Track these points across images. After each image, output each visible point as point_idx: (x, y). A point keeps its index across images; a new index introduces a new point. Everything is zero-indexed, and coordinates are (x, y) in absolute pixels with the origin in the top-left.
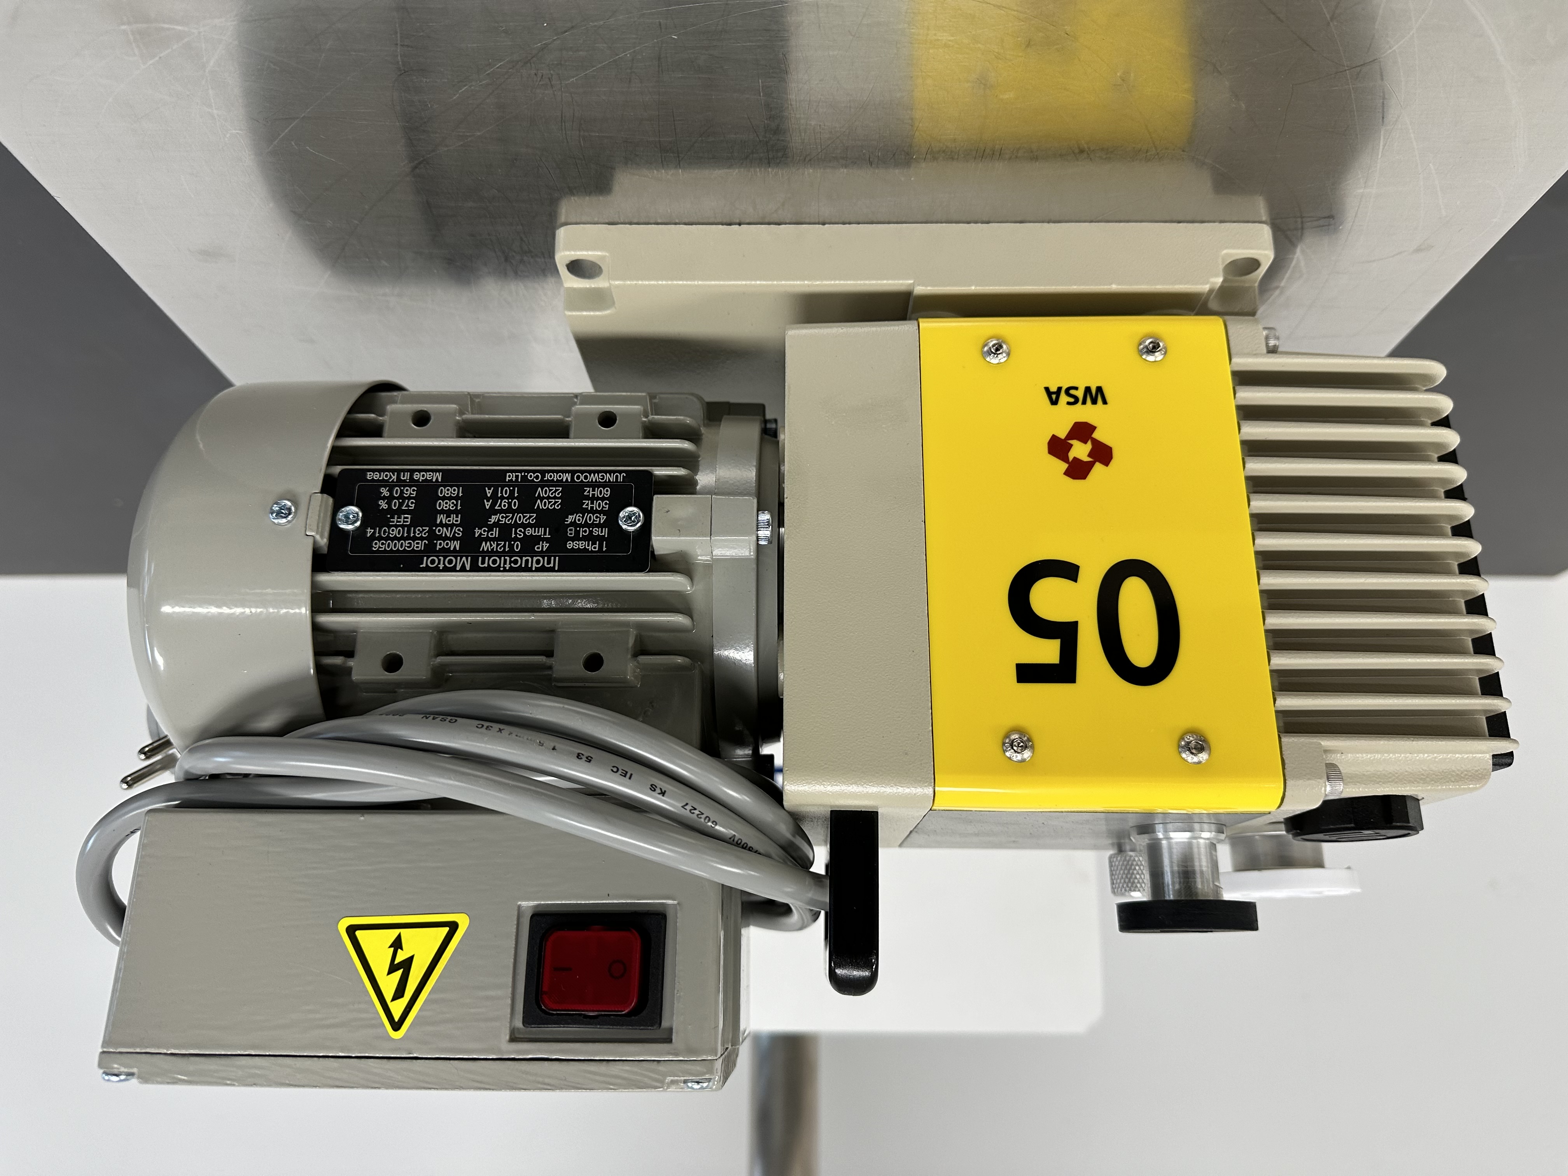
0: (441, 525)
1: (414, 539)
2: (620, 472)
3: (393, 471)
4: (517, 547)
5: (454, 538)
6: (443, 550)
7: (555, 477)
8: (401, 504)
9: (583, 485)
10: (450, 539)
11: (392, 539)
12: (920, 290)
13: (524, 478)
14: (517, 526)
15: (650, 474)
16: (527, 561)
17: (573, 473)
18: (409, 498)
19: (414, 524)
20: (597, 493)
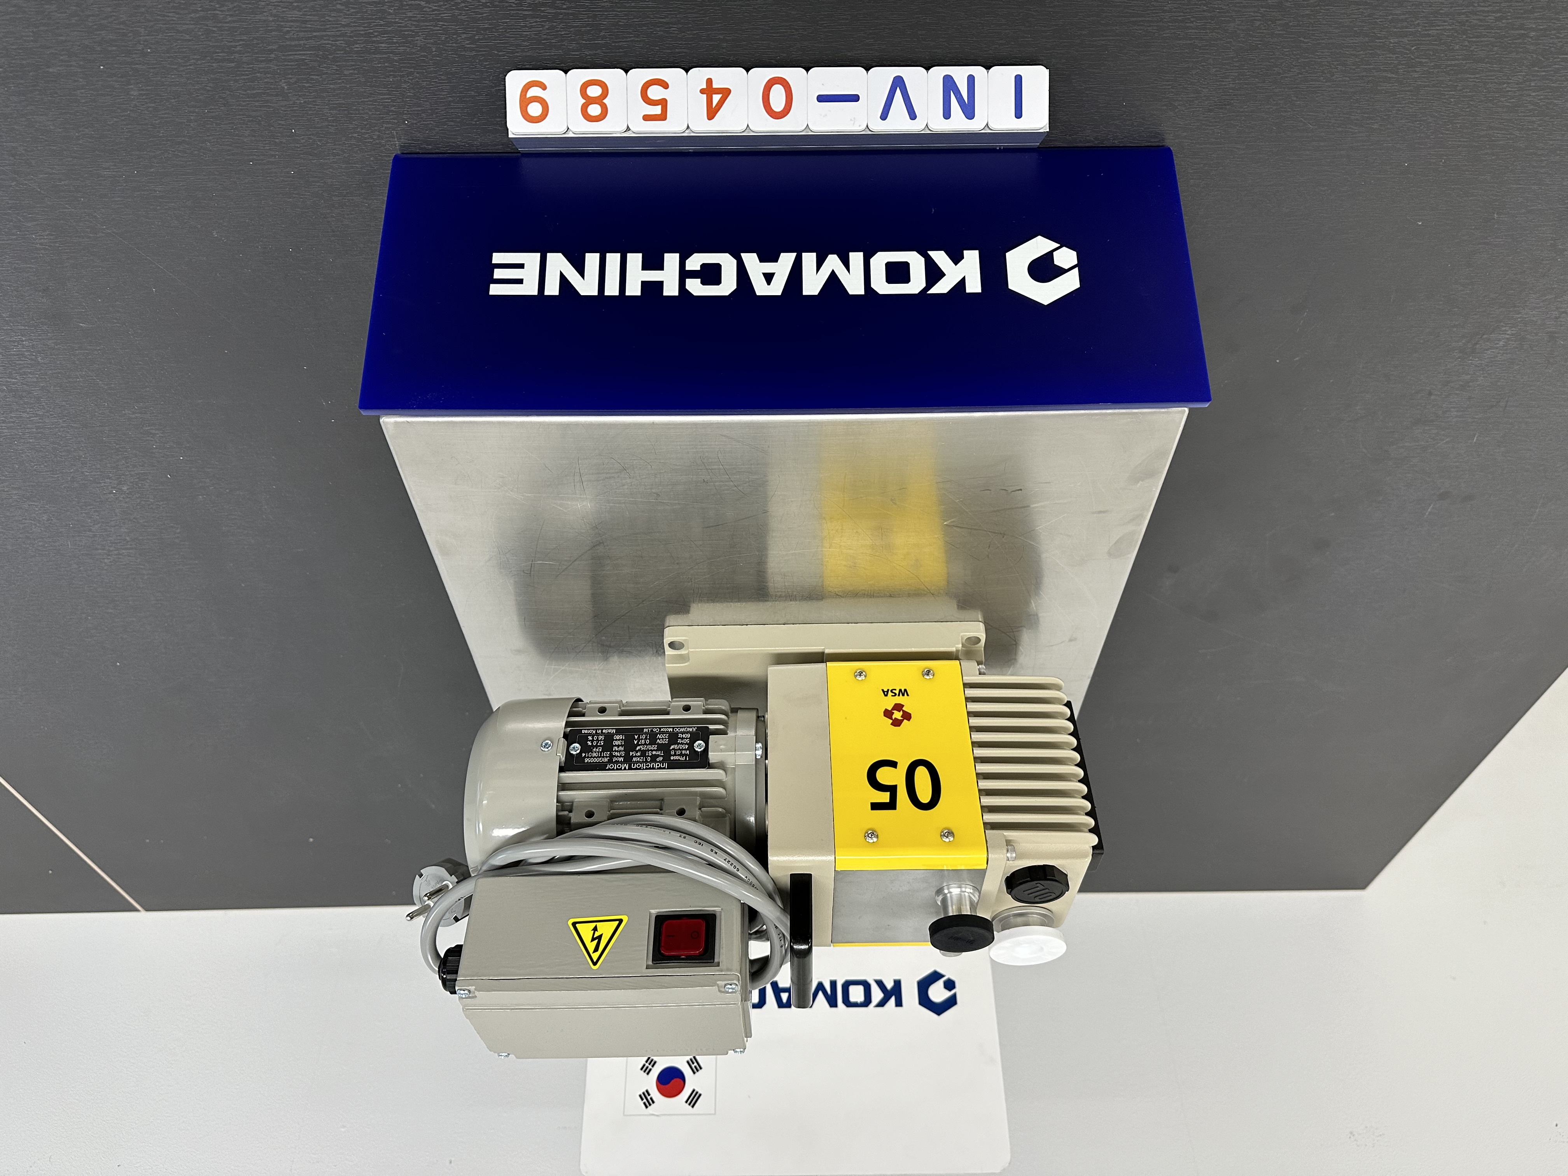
0: (615, 751)
1: (603, 757)
2: (694, 727)
3: (594, 729)
4: (649, 759)
5: (621, 756)
6: (616, 761)
7: (665, 730)
8: (597, 743)
9: (677, 733)
10: (619, 757)
11: (594, 758)
12: (827, 651)
13: (652, 731)
14: (648, 750)
15: (708, 727)
16: (653, 765)
17: (673, 728)
18: (601, 740)
19: (603, 751)
20: (684, 736)
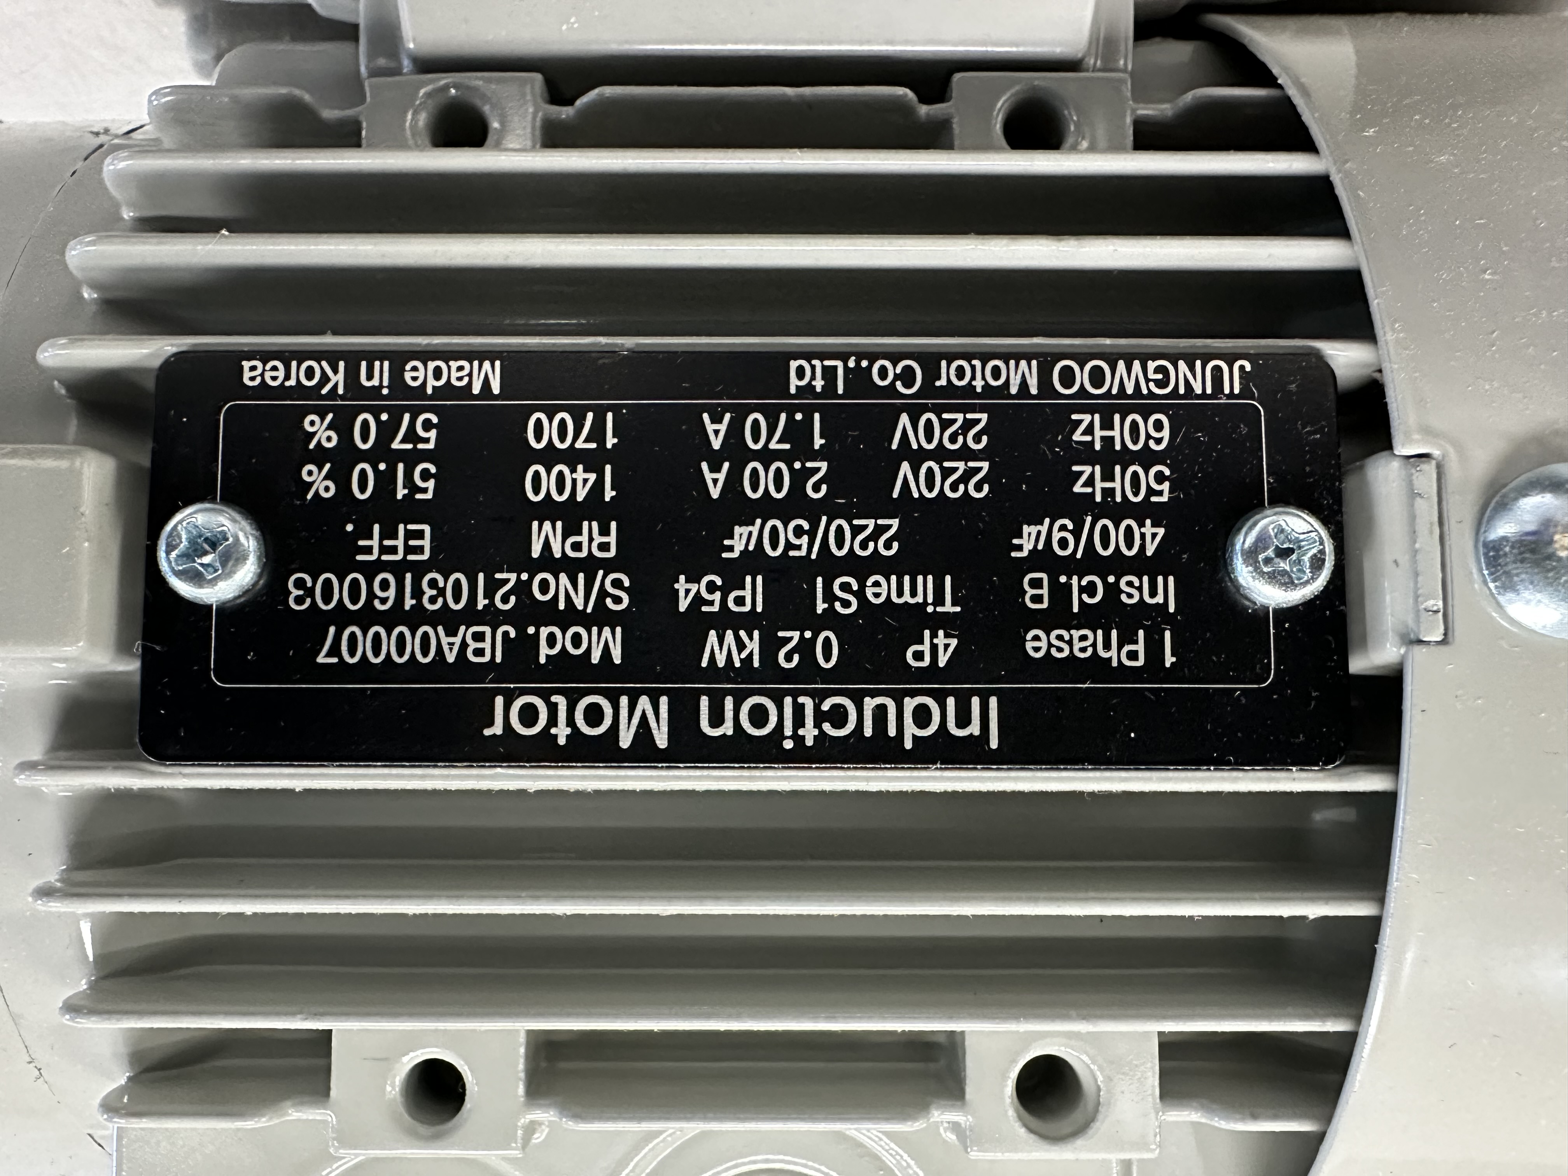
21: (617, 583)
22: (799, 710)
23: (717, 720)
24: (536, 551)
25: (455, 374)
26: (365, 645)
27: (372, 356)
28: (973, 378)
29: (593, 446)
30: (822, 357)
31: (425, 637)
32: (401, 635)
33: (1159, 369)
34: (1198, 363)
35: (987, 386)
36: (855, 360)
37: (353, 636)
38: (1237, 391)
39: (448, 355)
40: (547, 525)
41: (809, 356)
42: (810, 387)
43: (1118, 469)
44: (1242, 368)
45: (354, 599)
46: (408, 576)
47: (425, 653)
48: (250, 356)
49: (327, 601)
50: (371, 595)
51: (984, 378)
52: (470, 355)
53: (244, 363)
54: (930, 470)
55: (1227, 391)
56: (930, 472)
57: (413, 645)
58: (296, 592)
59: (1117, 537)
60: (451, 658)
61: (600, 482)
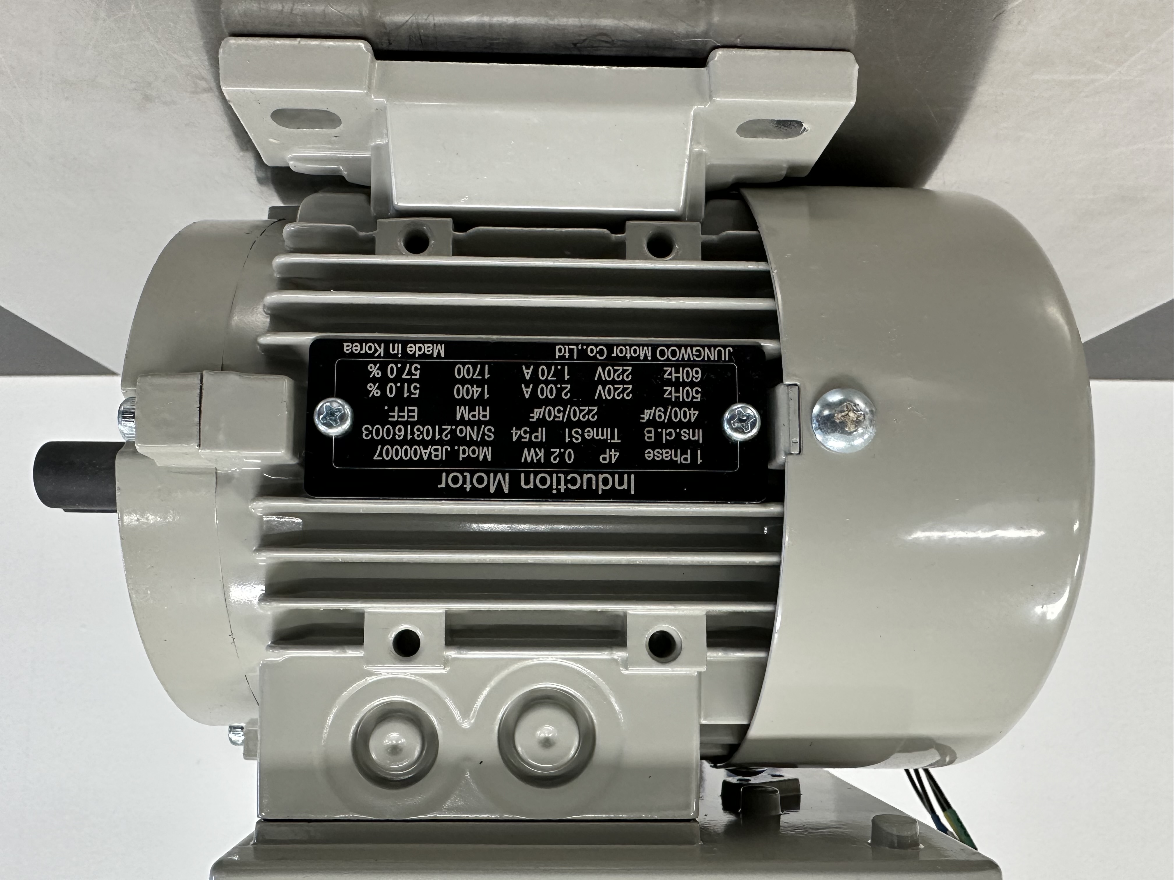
21: (489, 430)
22: (559, 480)
23: (527, 482)
24: (458, 417)
25: (426, 350)
26: (392, 453)
27: (394, 342)
28: (626, 353)
29: (480, 377)
30: (569, 344)
31: (416, 450)
32: (406, 449)
33: (697, 351)
34: (712, 349)
35: (631, 356)
36: (581, 346)
37: (388, 449)
38: (727, 360)
39: (424, 342)
40: (462, 408)
41: (563, 344)
42: (564, 356)
43: (681, 388)
44: (729, 350)
45: (388, 435)
46: (409, 427)
47: (415, 456)
48: (347, 341)
49: (377, 436)
50: (395, 434)
51: (630, 353)
52: (432, 342)
53: (344, 344)
54: (609, 388)
55: (723, 359)
56: (609, 389)
57: (411, 453)
58: (365, 432)
59: (680, 415)
60: (425, 458)
61: (483, 391)
